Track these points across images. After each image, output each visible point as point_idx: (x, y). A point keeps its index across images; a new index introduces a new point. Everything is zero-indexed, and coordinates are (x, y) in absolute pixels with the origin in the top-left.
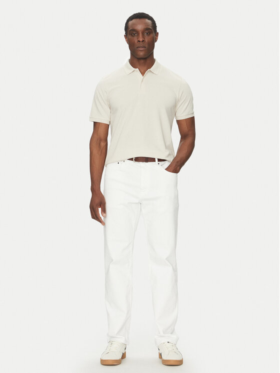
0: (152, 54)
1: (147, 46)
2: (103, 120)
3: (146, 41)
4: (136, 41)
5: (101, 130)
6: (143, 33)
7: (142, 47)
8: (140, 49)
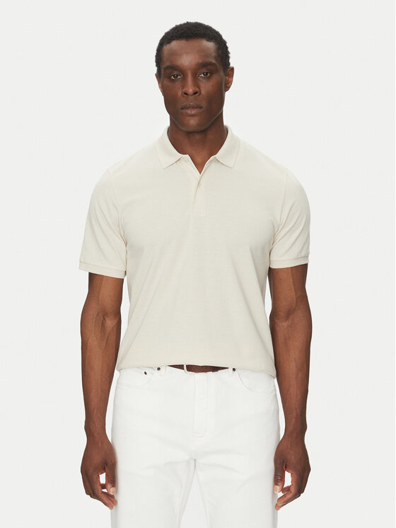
0: (220, 118)
1: (204, 104)
2: (110, 270)
3: (203, 92)
4: (180, 93)
5: (106, 293)
6: (195, 76)
7: (193, 108)
8: (189, 112)
